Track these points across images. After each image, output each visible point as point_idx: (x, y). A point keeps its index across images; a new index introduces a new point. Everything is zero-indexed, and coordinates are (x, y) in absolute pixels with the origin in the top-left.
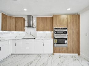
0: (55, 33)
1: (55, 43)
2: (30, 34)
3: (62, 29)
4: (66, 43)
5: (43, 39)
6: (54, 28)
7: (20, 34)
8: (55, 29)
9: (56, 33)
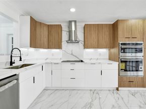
0: (122, 51)
1: (121, 70)
2: (72, 54)
3: (133, 44)
4: (140, 69)
5: (100, 63)
6: (120, 43)
7: (53, 55)
8: (122, 44)
9: (124, 52)
